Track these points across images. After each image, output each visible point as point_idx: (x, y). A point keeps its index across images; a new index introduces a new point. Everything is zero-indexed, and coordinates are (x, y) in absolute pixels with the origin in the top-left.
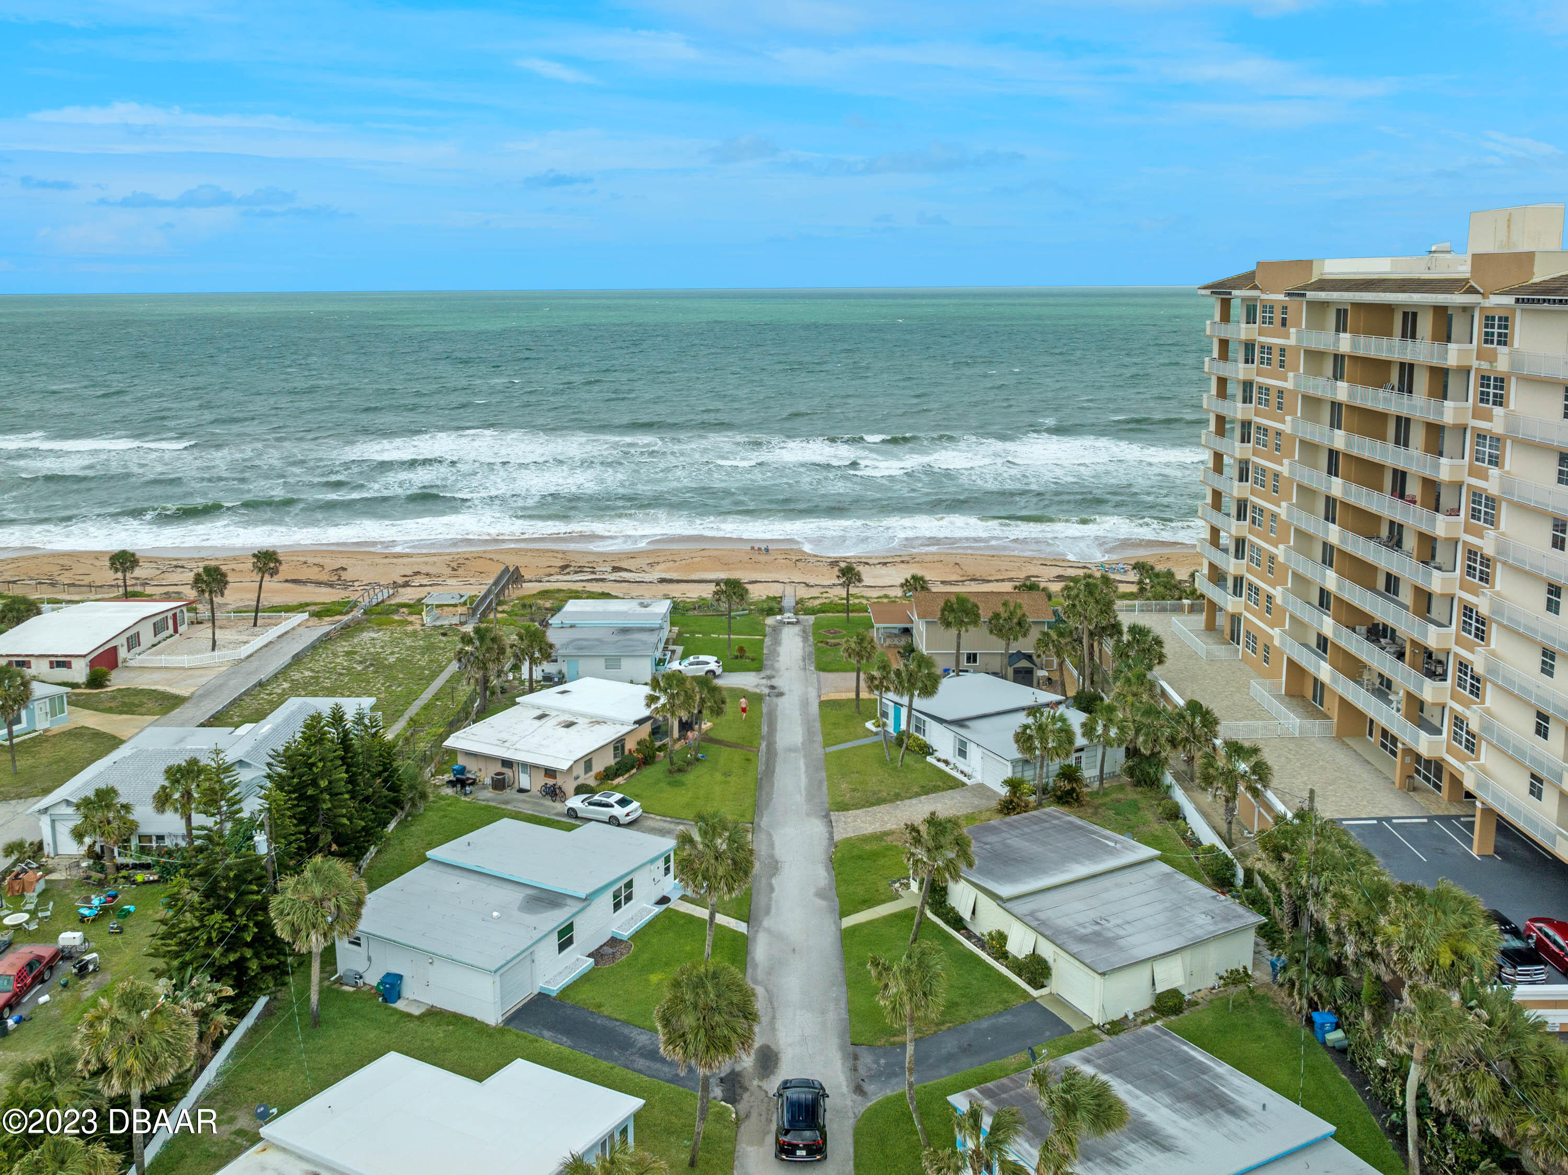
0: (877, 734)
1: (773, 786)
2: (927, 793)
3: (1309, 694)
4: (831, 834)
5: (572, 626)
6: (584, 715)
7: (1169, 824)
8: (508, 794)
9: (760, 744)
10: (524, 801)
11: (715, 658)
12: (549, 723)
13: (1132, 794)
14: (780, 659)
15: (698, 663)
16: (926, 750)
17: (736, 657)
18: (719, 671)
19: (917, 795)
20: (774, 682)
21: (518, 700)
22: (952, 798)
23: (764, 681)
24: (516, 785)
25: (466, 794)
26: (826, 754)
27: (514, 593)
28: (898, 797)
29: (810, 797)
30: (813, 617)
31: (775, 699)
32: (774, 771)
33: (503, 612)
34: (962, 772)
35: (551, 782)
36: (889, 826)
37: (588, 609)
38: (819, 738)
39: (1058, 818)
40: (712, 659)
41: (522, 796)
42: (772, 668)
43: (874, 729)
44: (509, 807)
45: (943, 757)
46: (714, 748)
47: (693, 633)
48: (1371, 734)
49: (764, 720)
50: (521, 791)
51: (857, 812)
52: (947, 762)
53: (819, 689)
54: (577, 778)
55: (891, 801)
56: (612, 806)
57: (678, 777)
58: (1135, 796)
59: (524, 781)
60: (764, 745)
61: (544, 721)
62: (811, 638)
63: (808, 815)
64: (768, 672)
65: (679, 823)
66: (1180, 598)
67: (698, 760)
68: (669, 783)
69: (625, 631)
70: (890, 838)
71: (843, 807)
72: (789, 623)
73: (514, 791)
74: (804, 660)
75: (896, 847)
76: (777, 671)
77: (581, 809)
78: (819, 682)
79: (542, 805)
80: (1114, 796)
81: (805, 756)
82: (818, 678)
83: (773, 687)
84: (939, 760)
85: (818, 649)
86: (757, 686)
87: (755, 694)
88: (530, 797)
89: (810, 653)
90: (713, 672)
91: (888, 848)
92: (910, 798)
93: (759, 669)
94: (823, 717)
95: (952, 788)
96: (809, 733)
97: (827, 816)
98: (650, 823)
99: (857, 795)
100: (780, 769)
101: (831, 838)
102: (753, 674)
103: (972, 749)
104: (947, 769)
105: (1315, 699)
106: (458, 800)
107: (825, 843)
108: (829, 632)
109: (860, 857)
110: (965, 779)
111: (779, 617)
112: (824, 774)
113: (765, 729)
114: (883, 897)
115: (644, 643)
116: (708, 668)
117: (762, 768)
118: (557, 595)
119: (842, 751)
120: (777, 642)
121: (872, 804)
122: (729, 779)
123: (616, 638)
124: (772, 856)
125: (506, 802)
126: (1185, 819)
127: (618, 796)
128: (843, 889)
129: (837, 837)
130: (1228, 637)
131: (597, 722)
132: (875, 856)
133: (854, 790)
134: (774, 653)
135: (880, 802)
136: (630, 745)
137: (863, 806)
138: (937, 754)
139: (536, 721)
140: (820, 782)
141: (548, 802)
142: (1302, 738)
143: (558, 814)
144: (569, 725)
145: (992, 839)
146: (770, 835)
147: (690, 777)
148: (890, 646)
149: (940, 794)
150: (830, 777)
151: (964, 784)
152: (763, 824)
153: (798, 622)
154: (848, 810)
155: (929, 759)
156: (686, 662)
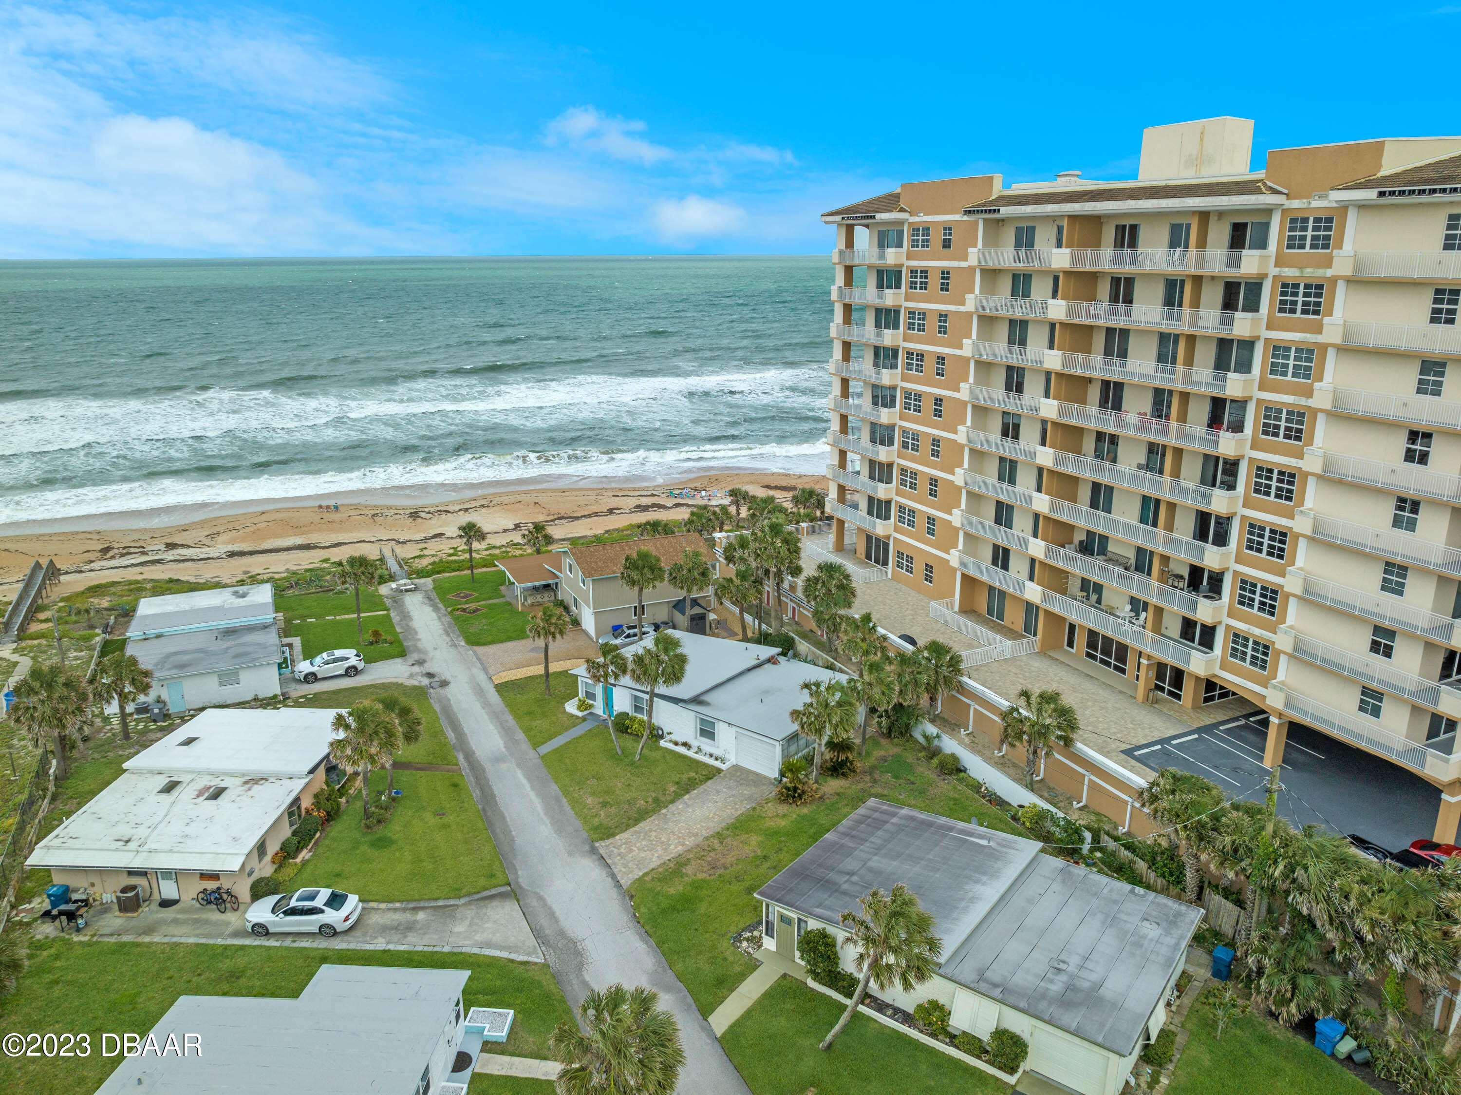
0: (584, 719)
1: (504, 818)
2: (687, 792)
3: (983, 607)
4: (613, 876)
5: (159, 636)
6: (232, 775)
7: (952, 779)
8: (149, 913)
9: (457, 759)
10: (175, 921)
11: (354, 652)
12: (184, 794)
13: (889, 749)
14: (421, 635)
15: (335, 661)
16: (656, 734)
17: (372, 643)
18: (361, 665)
19: (677, 796)
20: (429, 667)
21: (125, 766)
22: (718, 792)
23: (416, 669)
24: (156, 896)
25: (78, 930)
26: (543, 758)
27: (56, 593)
28: (658, 805)
29: (559, 828)
30: (429, 579)
31: (441, 691)
32: (493, 796)
33: (46, 621)
34: (711, 755)
35: (211, 885)
36: (675, 850)
37: (170, 608)
38: (520, 735)
39: (894, 815)
40: (350, 653)
41: (169, 913)
42: (419, 650)
43: (580, 714)
44: (156, 938)
45: (680, 740)
46: (406, 776)
47: (303, 617)
48: (1070, 644)
49: (443, 721)
50: (166, 904)
51: (625, 835)
52: (685, 744)
53: (485, 669)
54: (250, 874)
55: (655, 811)
56: (322, 911)
57: (380, 831)
58: (894, 750)
59: (169, 890)
60: (461, 757)
61: (175, 793)
62: (441, 606)
63: (570, 854)
64: (415, 656)
65: (416, 909)
66: (798, 523)
67: (394, 799)
68: (373, 844)
69: (230, 632)
70: (688, 870)
71: (607, 833)
72: (407, 591)
73: (155, 906)
74: (448, 634)
75: (703, 881)
76: (425, 652)
77: (274, 923)
78: (478, 659)
79: (207, 922)
80: (877, 753)
81: (518, 765)
82: (474, 652)
83: (430, 675)
84: (676, 744)
85: (456, 619)
86: (411, 676)
87: (415, 688)
88: (183, 911)
89: (450, 624)
90: (354, 668)
91: (697, 885)
92: (672, 802)
93: (402, 653)
94: (511, 706)
95: (709, 778)
96: (506, 732)
97: (593, 851)
98: (376, 919)
99: (613, 810)
100: (499, 789)
101: (618, 885)
102: (399, 660)
103: (721, 730)
104: (691, 754)
105: (990, 612)
106: (69, 944)
107: (614, 893)
108: (458, 595)
109: (673, 909)
110: (718, 764)
111: (394, 585)
112: (554, 788)
113: (451, 735)
114: (737, 969)
115: (264, 646)
116: (347, 664)
117: (476, 793)
118: (113, 590)
119: (556, 751)
120: (406, 616)
121: (637, 821)
122: (445, 820)
123: (225, 644)
124: (562, 934)
125: (149, 930)
126: (965, 771)
127: (324, 894)
128: (680, 966)
129: (625, 882)
130: (863, 556)
131: (254, 780)
132: (687, 902)
133: (604, 804)
134: (411, 631)
135: (642, 815)
136: (306, 803)
137: (628, 827)
138: (668, 737)
139: (164, 796)
140: (558, 800)
141: (213, 915)
142: (1014, 658)
143: (236, 934)
144: (217, 794)
145: (850, 864)
146: (541, 899)
147: (395, 829)
148: (533, 605)
149: (701, 788)
150: (565, 791)
151: (719, 771)
152: (523, 881)
153: (416, 589)
154: (613, 835)
155: (663, 743)
156: (318, 660)
